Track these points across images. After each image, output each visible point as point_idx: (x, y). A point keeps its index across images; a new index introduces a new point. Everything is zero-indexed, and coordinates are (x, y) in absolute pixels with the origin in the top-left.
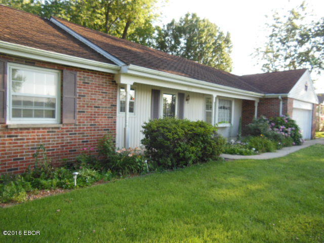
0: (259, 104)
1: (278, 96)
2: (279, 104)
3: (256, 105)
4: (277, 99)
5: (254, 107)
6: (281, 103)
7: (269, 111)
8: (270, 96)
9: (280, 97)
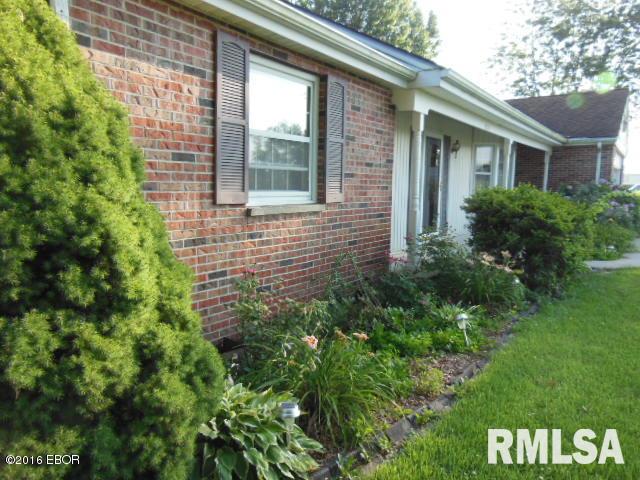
0: (551, 158)
1: (597, 142)
2: (596, 158)
3: (547, 160)
4: (594, 147)
5: (543, 164)
6: (600, 155)
7: (572, 173)
8: (578, 142)
9: (600, 145)
